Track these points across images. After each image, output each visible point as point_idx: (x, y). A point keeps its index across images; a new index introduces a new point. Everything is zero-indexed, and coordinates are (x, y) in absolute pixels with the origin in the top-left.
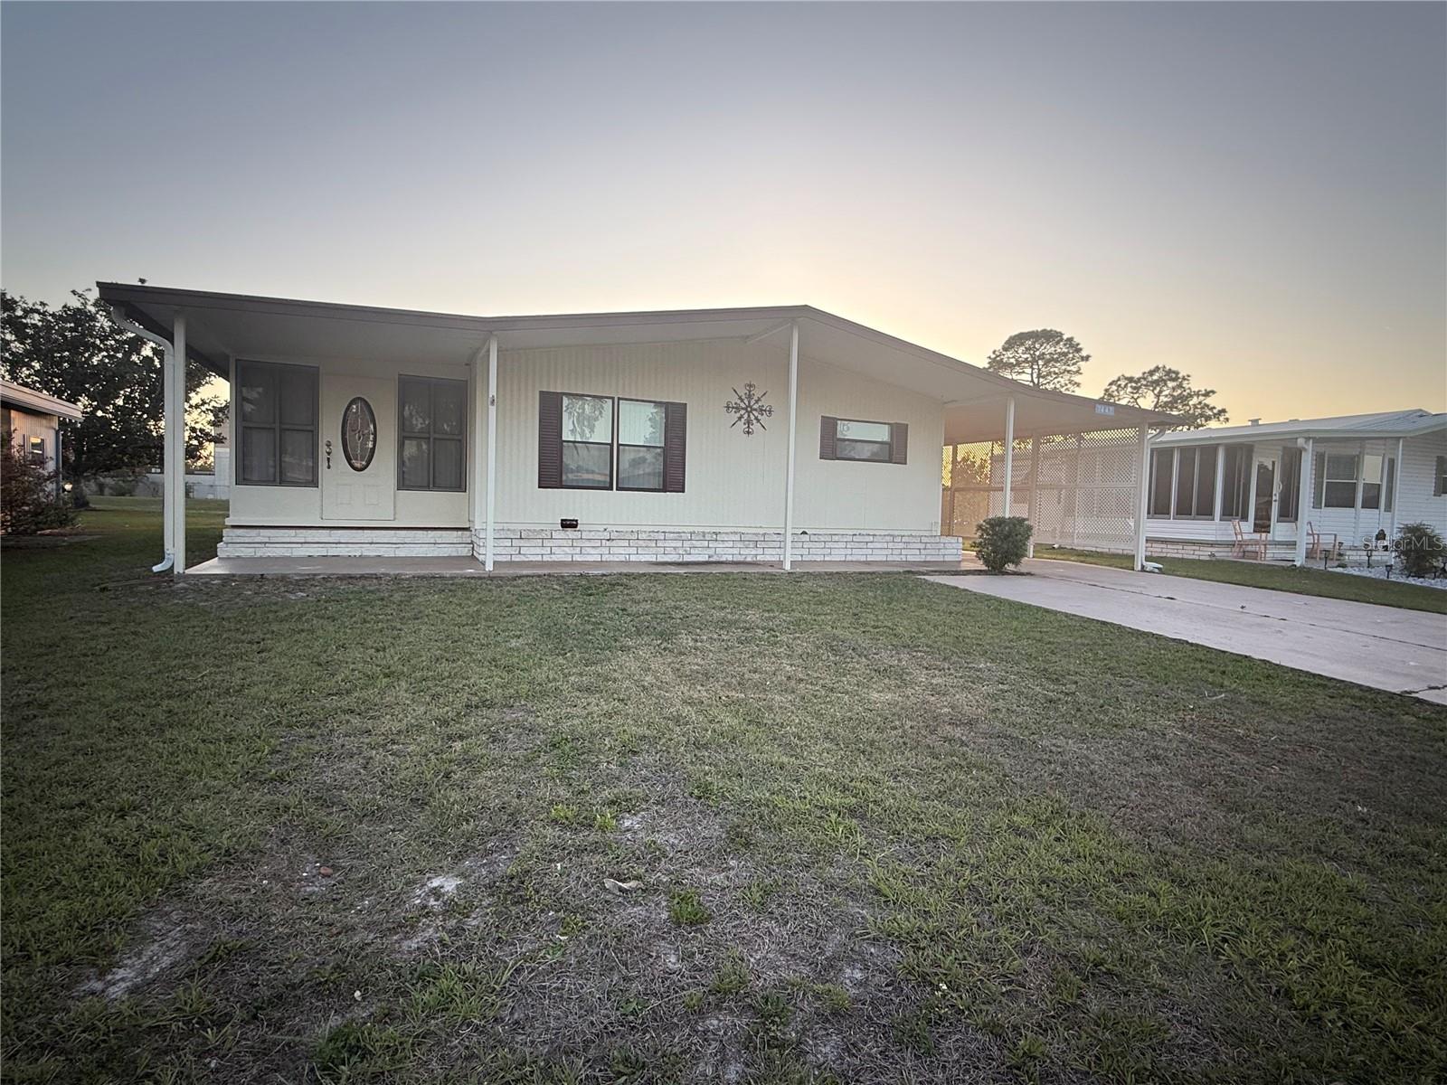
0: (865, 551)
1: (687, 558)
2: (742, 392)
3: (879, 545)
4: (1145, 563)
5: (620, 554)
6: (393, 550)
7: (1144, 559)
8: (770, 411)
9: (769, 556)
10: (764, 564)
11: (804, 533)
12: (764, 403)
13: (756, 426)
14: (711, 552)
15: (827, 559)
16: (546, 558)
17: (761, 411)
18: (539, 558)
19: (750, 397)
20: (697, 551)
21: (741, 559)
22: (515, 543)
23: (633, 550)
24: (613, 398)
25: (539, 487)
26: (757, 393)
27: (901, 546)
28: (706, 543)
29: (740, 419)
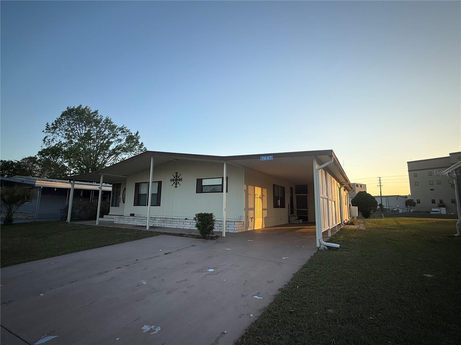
2: (175, 175)
4: (322, 242)
7: (321, 240)
8: (181, 180)
11: (186, 219)
12: (180, 177)
13: (178, 185)
14: (154, 223)
24: (148, 182)
25: (134, 206)
26: (178, 175)
28: (152, 221)
29: (174, 183)
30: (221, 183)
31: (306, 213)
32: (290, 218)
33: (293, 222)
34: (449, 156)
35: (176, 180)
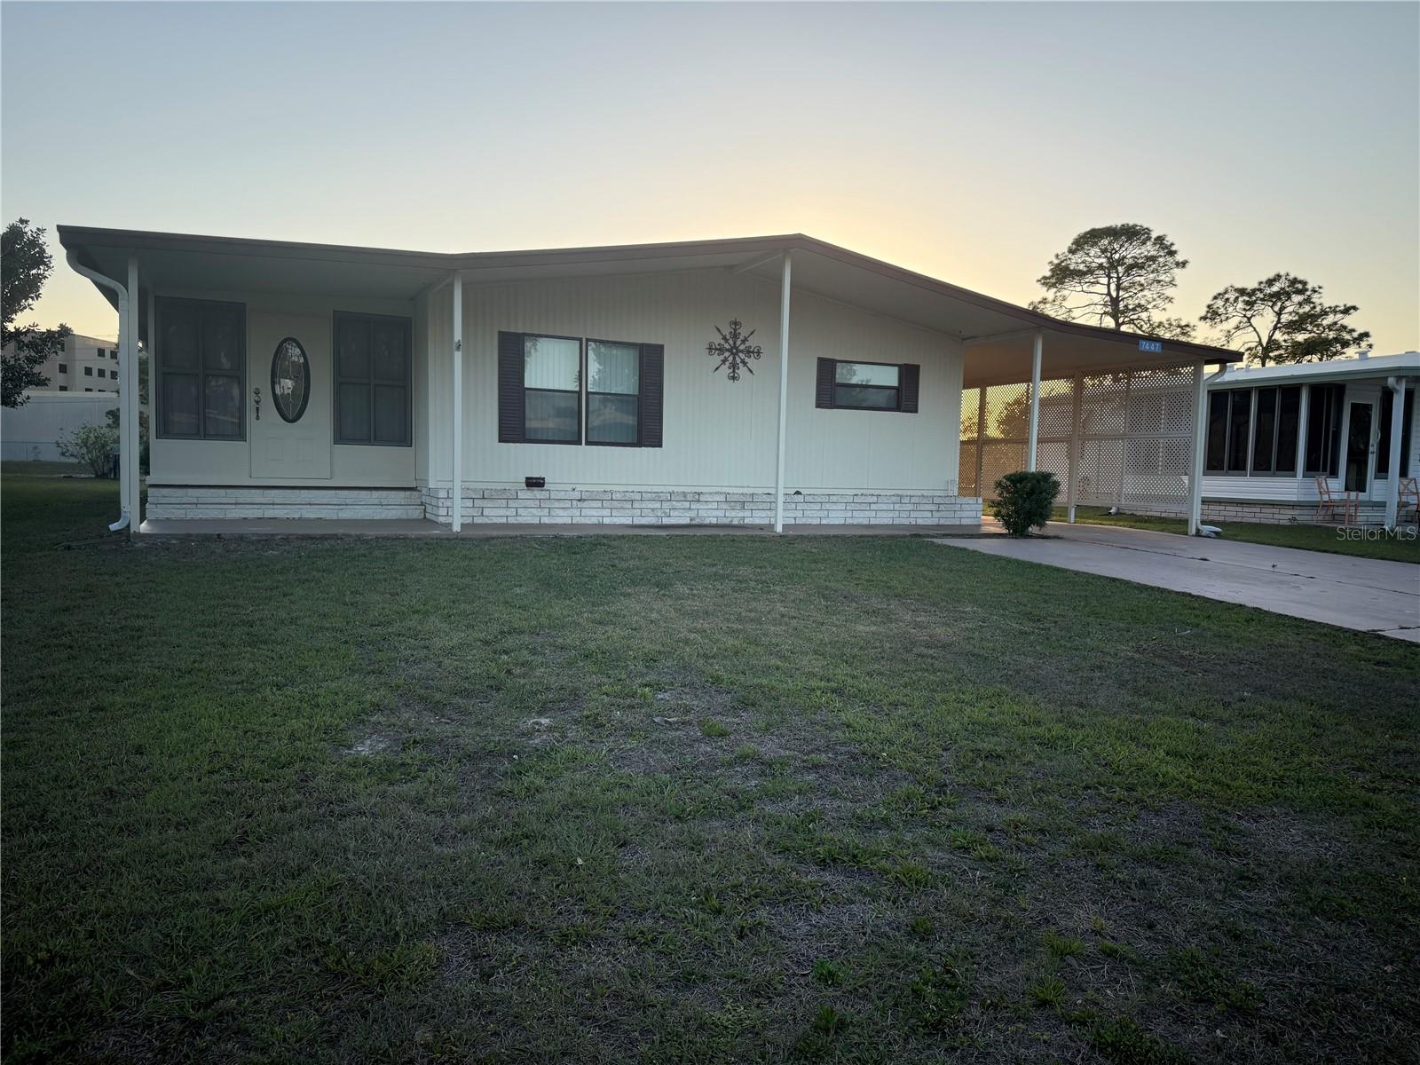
0: (867, 514)
1: (666, 521)
2: (727, 331)
3: (884, 507)
4: (1201, 527)
5: (593, 515)
6: (336, 511)
7: (1199, 522)
8: (759, 353)
9: (759, 518)
10: (753, 527)
11: (798, 493)
12: (752, 343)
13: (742, 371)
14: (693, 514)
15: (824, 522)
16: (511, 520)
17: (749, 352)
18: (504, 520)
19: (735, 336)
20: (676, 513)
21: (726, 521)
22: (478, 503)
23: (607, 513)
24: (580, 340)
25: (500, 441)
26: (743, 332)
27: (911, 507)
28: (687, 505)
29: (724, 361)
30: (895, 383)
35: (734, 351)
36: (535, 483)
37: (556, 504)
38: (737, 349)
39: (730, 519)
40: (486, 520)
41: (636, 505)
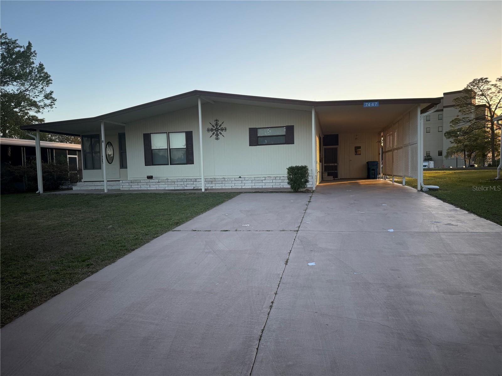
0: (261, 184)
1: (186, 188)
2: (214, 123)
3: (269, 181)
4: (423, 186)
7: (422, 184)
8: (226, 129)
10: (215, 189)
11: (240, 177)
12: (223, 126)
13: (220, 136)
14: (194, 186)
15: (243, 187)
16: (139, 189)
17: (222, 130)
18: (137, 189)
19: (217, 125)
20: (189, 186)
23: (166, 186)
24: (167, 133)
25: (146, 166)
26: (220, 123)
27: (280, 181)
28: (192, 183)
29: (213, 134)
30: (284, 133)
31: (336, 168)
32: (323, 174)
33: (326, 179)
34: (443, 96)
35: (217, 130)
36: (150, 177)
37: (151, 184)
38: (218, 129)
39: (207, 187)
40: (133, 189)
41: (176, 183)
